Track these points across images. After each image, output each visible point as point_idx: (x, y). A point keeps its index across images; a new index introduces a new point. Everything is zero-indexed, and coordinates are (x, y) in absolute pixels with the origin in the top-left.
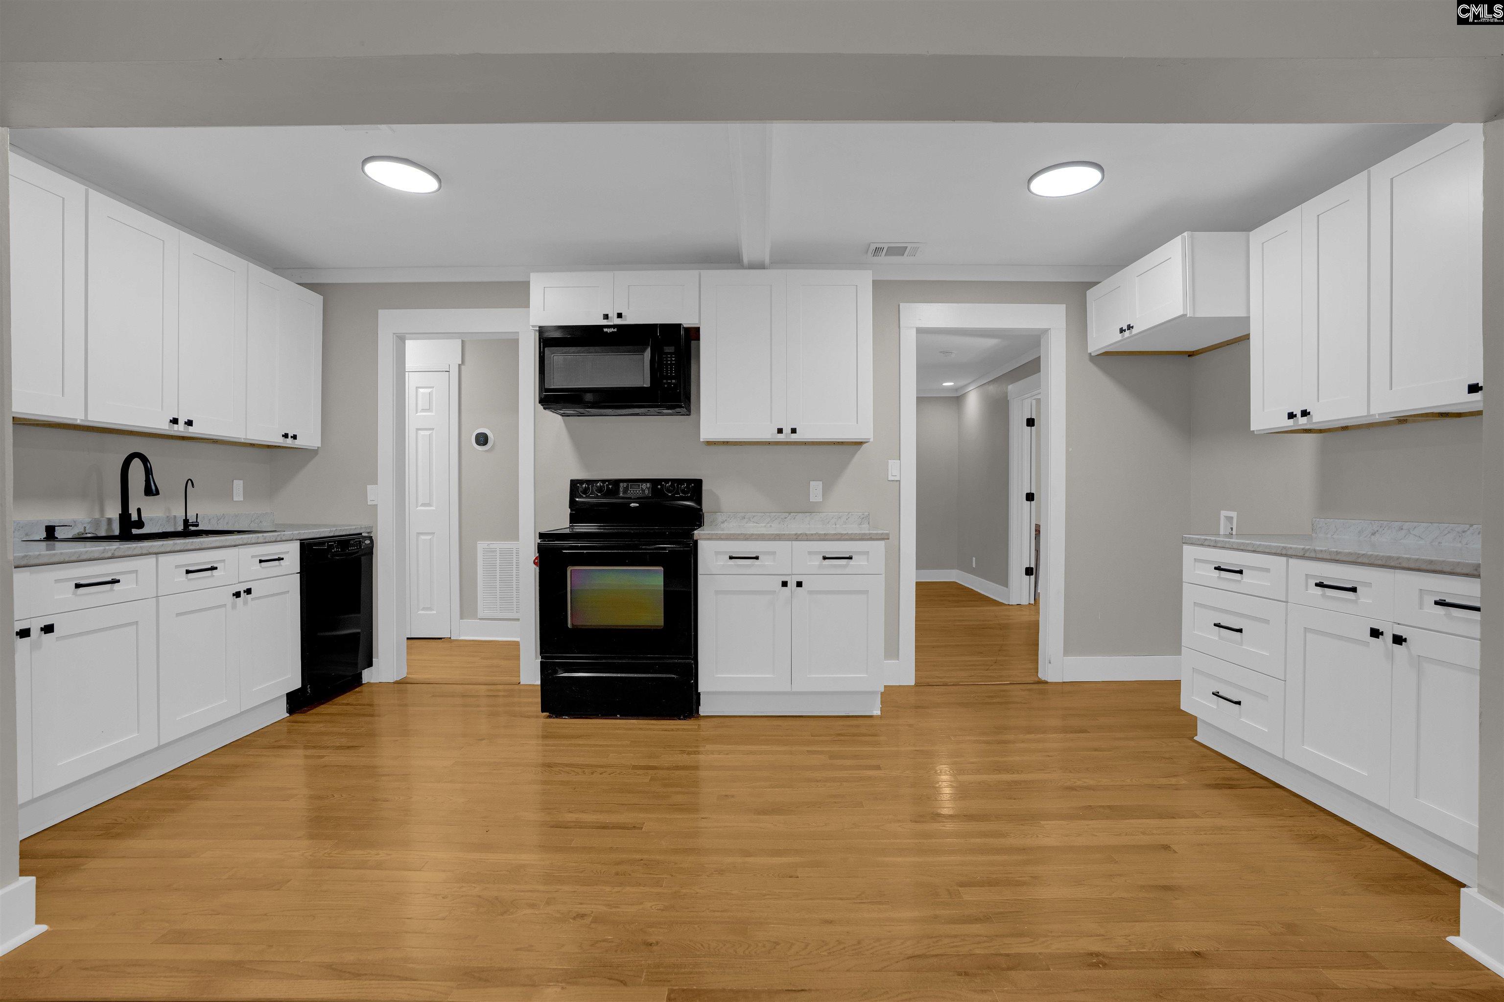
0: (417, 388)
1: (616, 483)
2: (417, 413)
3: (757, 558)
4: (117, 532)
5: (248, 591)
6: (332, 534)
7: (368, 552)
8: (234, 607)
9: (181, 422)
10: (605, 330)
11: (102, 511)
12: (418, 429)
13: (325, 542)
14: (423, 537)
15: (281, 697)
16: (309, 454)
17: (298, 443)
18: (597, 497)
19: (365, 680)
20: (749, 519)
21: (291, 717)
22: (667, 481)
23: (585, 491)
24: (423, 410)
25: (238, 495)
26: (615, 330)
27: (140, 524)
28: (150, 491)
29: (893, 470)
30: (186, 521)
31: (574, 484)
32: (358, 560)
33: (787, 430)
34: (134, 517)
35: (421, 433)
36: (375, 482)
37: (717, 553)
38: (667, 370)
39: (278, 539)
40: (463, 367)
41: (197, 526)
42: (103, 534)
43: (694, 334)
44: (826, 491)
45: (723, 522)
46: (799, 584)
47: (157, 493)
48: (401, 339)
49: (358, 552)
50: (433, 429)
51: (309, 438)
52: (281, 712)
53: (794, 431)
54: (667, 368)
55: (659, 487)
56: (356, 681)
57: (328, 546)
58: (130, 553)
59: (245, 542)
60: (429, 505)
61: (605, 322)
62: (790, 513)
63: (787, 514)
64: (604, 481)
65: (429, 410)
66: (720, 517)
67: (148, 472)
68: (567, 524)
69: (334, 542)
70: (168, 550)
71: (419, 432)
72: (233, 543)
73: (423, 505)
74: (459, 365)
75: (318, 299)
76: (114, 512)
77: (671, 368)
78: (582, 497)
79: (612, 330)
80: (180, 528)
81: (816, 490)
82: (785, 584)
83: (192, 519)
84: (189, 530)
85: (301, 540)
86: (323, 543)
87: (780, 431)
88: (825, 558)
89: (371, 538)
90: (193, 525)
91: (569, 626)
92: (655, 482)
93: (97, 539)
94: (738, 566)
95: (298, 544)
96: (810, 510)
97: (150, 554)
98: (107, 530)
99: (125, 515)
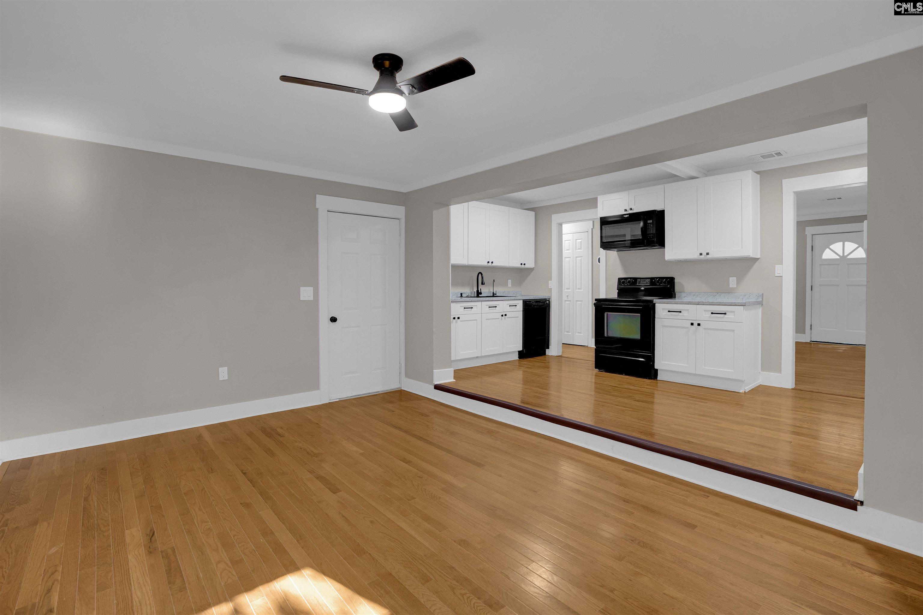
0: (576, 240)
1: (635, 279)
2: (576, 250)
3: (680, 312)
4: (476, 296)
5: (506, 315)
6: (534, 299)
7: (549, 305)
8: (502, 319)
9: (490, 262)
10: (624, 216)
11: (473, 290)
12: (576, 257)
13: (531, 301)
14: (578, 302)
15: (516, 351)
16: (531, 270)
17: (526, 266)
18: (628, 285)
19: (547, 354)
20: (697, 295)
21: (519, 360)
22: (657, 278)
23: (623, 282)
24: (579, 249)
25: (510, 285)
26: (628, 216)
27: (481, 293)
28: (483, 284)
29: (778, 270)
30: (493, 293)
31: (620, 279)
32: (545, 308)
33: (704, 254)
34: (480, 291)
35: (578, 258)
36: (551, 280)
37: (663, 309)
38: (649, 231)
39: (515, 299)
40: (593, 229)
41: (496, 294)
42: (473, 296)
43: (662, 213)
44: (738, 283)
45: (685, 297)
46: (699, 325)
47: (484, 284)
48: (561, 225)
49: (543, 305)
50: (582, 257)
51: (530, 264)
52: (516, 357)
53: (708, 254)
54: (649, 230)
55: (654, 281)
56: (544, 353)
57: (532, 302)
58: (475, 300)
59: (505, 299)
60: (581, 289)
61: (626, 213)
62: (718, 293)
63: (717, 293)
64: (630, 278)
65: (580, 249)
66: (683, 295)
67: (482, 278)
68: (617, 297)
69: (535, 301)
70: (484, 300)
71: (577, 258)
72: (502, 300)
73: (579, 289)
74: (592, 229)
75: (533, 213)
76: (475, 290)
77: (651, 229)
78: (622, 285)
79: (627, 216)
80: (492, 295)
81: (733, 282)
82: (692, 324)
83: (495, 293)
84: (494, 295)
85: (523, 300)
86: (530, 302)
87: (701, 254)
88: (712, 313)
89: (549, 301)
90: (495, 294)
91: (606, 335)
92: (652, 279)
93: (471, 297)
94: (672, 315)
95: (522, 301)
96: (730, 292)
97: (480, 301)
98: (474, 295)
99: (478, 291)
